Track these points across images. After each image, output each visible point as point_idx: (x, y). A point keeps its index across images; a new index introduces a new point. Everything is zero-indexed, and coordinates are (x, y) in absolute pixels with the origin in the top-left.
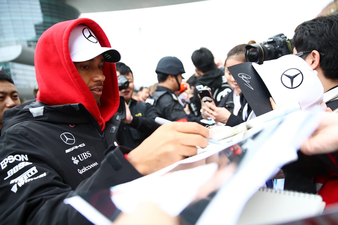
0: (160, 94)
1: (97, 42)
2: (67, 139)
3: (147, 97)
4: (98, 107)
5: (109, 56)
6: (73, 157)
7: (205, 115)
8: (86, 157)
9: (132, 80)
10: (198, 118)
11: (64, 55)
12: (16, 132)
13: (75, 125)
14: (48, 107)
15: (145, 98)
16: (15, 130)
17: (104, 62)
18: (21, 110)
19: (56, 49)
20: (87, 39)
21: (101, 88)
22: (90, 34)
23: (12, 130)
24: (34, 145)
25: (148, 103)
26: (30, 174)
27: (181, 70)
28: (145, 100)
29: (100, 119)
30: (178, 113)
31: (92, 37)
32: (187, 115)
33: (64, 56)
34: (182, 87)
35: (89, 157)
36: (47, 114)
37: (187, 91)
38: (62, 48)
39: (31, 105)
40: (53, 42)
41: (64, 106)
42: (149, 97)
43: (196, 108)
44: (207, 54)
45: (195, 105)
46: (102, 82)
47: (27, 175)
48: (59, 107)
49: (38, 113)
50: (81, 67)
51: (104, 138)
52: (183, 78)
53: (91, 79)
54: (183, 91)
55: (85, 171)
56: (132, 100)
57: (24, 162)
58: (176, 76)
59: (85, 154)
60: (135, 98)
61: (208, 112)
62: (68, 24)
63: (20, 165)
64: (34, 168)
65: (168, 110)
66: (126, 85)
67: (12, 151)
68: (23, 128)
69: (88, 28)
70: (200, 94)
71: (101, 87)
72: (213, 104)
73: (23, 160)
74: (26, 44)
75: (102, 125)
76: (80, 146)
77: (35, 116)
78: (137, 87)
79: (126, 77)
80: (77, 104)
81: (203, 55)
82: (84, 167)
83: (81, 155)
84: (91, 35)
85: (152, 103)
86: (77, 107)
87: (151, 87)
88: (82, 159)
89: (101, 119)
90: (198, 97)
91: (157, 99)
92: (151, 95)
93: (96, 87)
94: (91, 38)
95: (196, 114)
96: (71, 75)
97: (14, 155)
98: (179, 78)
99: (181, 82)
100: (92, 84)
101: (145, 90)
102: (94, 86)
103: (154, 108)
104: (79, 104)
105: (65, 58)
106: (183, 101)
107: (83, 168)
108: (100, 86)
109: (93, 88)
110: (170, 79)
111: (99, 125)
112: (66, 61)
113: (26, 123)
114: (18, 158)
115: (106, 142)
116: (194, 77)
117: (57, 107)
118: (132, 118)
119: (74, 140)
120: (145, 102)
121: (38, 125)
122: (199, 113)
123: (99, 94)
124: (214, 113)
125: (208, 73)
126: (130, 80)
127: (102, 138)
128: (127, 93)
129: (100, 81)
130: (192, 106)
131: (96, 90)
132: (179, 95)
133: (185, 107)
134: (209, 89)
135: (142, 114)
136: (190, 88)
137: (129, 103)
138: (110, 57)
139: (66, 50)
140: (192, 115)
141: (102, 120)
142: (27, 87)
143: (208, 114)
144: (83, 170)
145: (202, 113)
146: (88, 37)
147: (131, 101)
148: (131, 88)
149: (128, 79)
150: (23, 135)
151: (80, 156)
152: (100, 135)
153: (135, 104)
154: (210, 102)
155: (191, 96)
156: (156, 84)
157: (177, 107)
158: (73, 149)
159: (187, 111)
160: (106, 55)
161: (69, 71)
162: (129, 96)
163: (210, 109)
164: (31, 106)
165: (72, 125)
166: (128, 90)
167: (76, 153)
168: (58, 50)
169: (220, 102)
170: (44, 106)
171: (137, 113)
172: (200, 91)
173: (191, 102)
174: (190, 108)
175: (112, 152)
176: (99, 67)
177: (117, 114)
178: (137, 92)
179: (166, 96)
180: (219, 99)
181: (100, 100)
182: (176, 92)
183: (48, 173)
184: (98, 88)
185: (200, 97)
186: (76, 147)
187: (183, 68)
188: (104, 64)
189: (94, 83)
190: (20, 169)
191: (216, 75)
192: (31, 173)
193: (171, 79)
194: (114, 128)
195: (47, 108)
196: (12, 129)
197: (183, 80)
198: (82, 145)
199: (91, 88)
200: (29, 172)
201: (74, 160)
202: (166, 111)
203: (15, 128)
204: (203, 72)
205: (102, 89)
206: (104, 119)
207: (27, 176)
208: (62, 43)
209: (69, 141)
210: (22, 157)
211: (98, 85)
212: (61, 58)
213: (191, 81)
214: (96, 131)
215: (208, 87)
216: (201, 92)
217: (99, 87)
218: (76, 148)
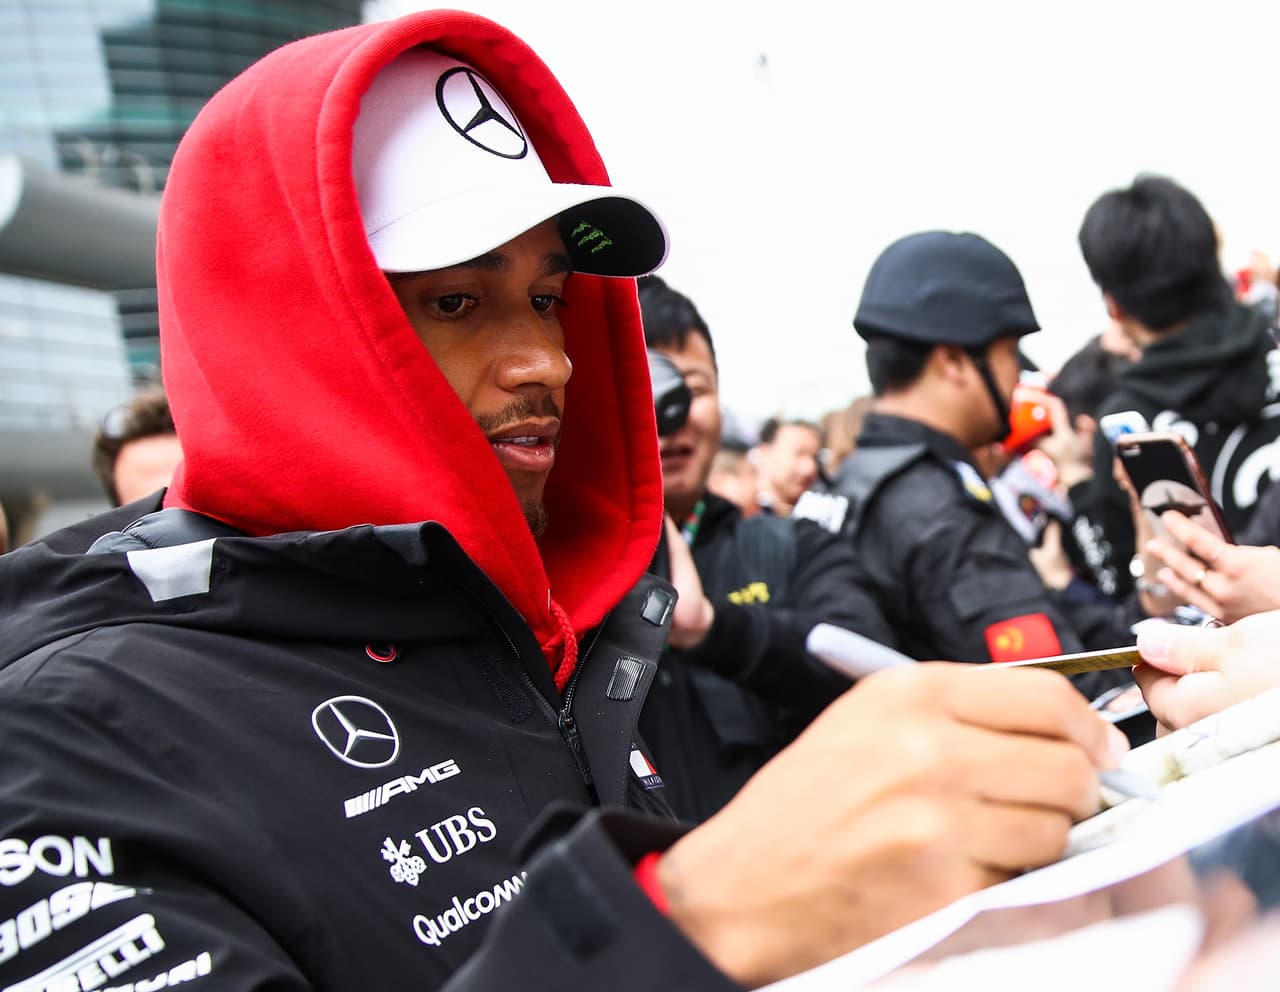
0: (883, 461)
1: (523, 154)
2: (354, 734)
3: (808, 484)
4: (536, 539)
5: (595, 234)
6: (388, 842)
7: (1160, 591)
8: (465, 839)
9: (707, 378)
10: (1120, 612)
11: (330, 230)
12: (50, 693)
13: (396, 649)
14: (237, 544)
15: (794, 489)
16: (44, 680)
17: (570, 275)
18: (74, 560)
19: (281, 197)
20: (463, 133)
21: (550, 425)
22: (480, 106)
23: (25, 684)
24: (154, 779)
25: (805, 523)
26: (118, 956)
27: (1015, 314)
28: (793, 501)
29: (550, 617)
30: (994, 579)
31: (492, 122)
32: (1049, 595)
33: (326, 238)
34: (1018, 420)
35: (483, 839)
36: (235, 587)
37: (1050, 445)
38: (316, 189)
39: (135, 530)
40: (262, 155)
41: (337, 540)
42: (820, 486)
43: (1108, 547)
44: (1179, 213)
45: (1100, 530)
46: (555, 388)
47: (98, 962)
48: (308, 544)
49: (183, 579)
50: (425, 299)
51: (570, 726)
52: (1027, 365)
53: (490, 376)
54: (1024, 448)
55: (459, 925)
56: (710, 499)
57: (88, 885)
58: (977, 353)
59: (457, 826)
60: (728, 486)
61: (1179, 576)
62: (342, 49)
63: (60, 898)
64: (143, 925)
65: (936, 564)
66: (672, 411)
67: (23, 810)
68: (87, 671)
69: (468, 72)
70: (1129, 463)
71: (545, 421)
72: (1206, 527)
73: (82, 871)
74: (47, 156)
75: (560, 648)
76: (432, 774)
77: (159, 594)
78: (745, 422)
79: (671, 365)
80: (415, 526)
81: (1154, 219)
82: (455, 900)
83: (436, 827)
84: (486, 114)
85: (835, 524)
86: (413, 545)
87: (829, 419)
88: (443, 853)
89: (552, 612)
90: (1114, 483)
91: (862, 492)
92: (832, 472)
93: (514, 422)
94: (489, 132)
95: (1108, 583)
96: (374, 351)
97: (29, 836)
98: (1001, 366)
99: (1012, 390)
100: (492, 403)
101: (789, 440)
102: (508, 413)
103: (845, 551)
104: (425, 530)
105: (335, 251)
106: (1030, 504)
107: (452, 906)
108: (538, 416)
109: (501, 428)
110: (942, 374)
111: (541, 651)
112: (343, 268)
113: (105, 642)
114: (52, 855)
115: (582, 753)
116: (1095, 358)
117: (292, 546)
118: (708, 613)
119: (396, 738)
120: (792, 510)
121: (176, 650)
122: (1126, 583)
123: (536, 465)
124: (1216, 583)
125: (1178, 331)
126: (693, 382)
127: (561, 730)
128: (674, 461)
129: (538, 385)
130: (1085, 533)
131: (517, 440)
132: (1001, 470)
133: (1039, 542)
134: (1183, 433)
135: (771, 591)
136: (1073, 424)
137: (693, 523)
138: (604, 243)
139: (339, 202)
140: (1085, 593)
141: (556, 619)
142: (59, 422)
143: (1179, 587)
144: (452, 920)
145: (1142, 584)
146: (472, 125)
147: (700, 507)
148: (699, 432)
149: (683, 375)
150: (90, 716)
151: (432, 836)
152: (547, 709)
153: (731, 529)
154: (1190, 512)
155: (1076, 473)
156: (858, 403)
157: (990, 545)
158: (385, 794)
159: (1050, 565)
160: (583, 227)
161: (360, 326)
162: (689, 477)
163: (1192, 554)
164: (138, 537)
165: (380, 647)
166: (683, 440)
167: (404, 818)
168: (289, 202)
169: (1252, 509)
170: (213, 540)
171: (741, 584)
172: (1129, 447)
173: (1079, 512)
174: (1072, 550)
175: (560, 847)
176: (539, 303)
177: (644, 583)
178: (740, 448)
179: (918, 477)
180: (1245, 492)
181: (545, 500)
182: (982, 454)
183: (221, 954)
184: (529, 430)
185: (1126, 483)
186: (408, 784)
187: (1022, 299)
188: (566, 284)
189: (508, 399)
190: (61, 922)
191: (1228, 345)
192: (124, 952)
193: (951, 370)
194: (632, 668)
195: (234, 552)
196: (25, 678)
197: (1027, 377)
198: (441, 771)
199: (489, 428)
200: (113, 948)
201: (399, 856)
202: (921, 567)
203: (43, 672)
204: (1153, 324)
205: (554, 431)
206: (570, 612)
207: (100, 967)
208: (314, 162)
209: (363, 750)
210: (77, 854)
211: (532, 412)
212: (311, 250)
213: (1075, 383)
214: (525, 688)
215: (1176, 421)
216: (1135, 451)
217: (533, 420)
218: (408, 791)
